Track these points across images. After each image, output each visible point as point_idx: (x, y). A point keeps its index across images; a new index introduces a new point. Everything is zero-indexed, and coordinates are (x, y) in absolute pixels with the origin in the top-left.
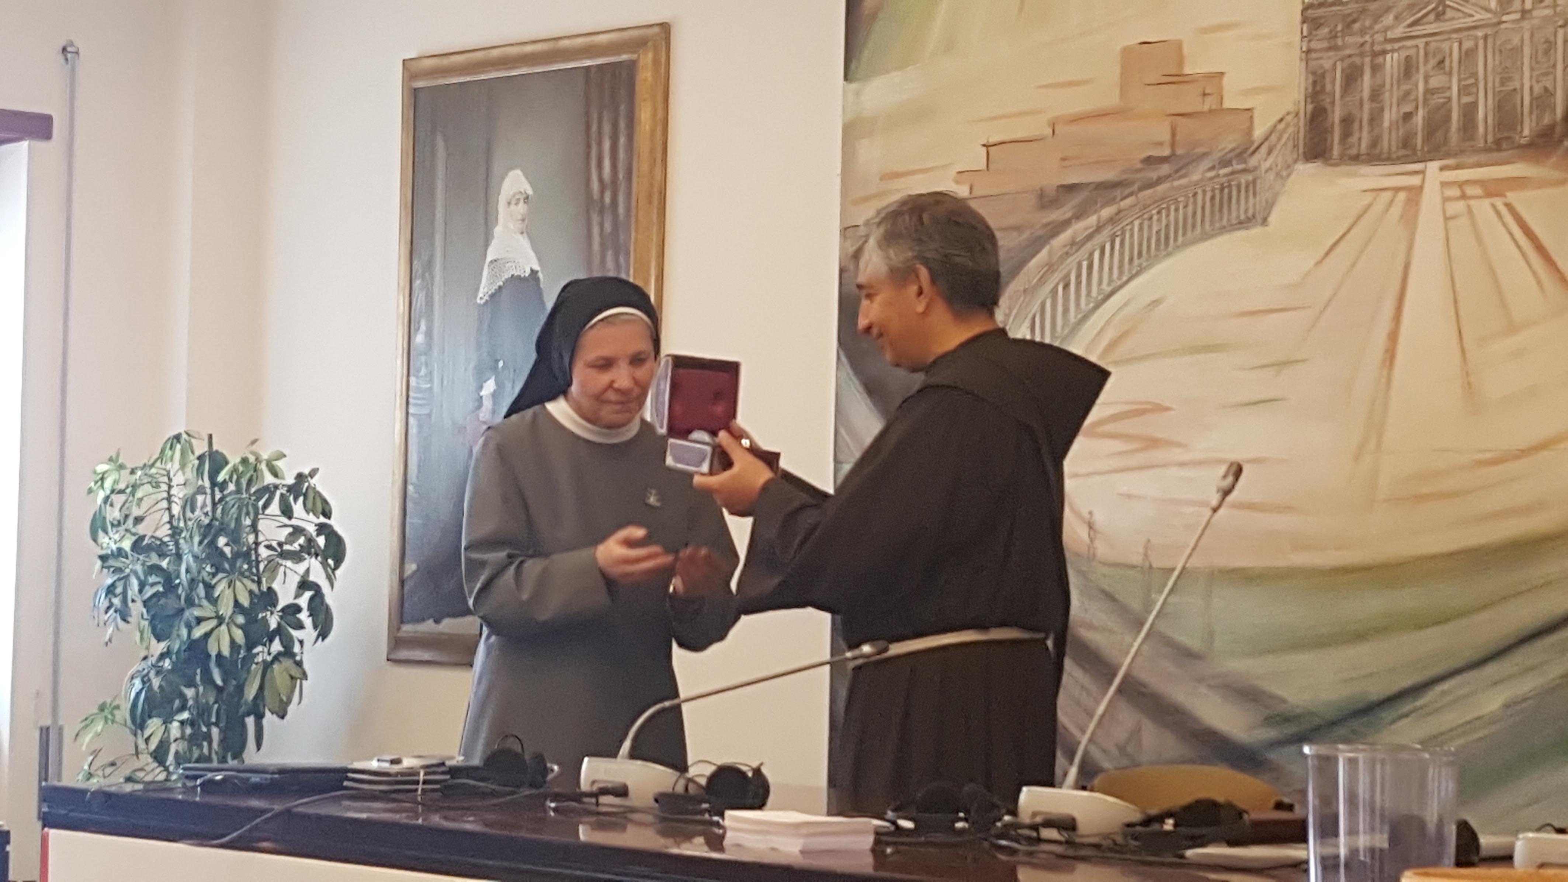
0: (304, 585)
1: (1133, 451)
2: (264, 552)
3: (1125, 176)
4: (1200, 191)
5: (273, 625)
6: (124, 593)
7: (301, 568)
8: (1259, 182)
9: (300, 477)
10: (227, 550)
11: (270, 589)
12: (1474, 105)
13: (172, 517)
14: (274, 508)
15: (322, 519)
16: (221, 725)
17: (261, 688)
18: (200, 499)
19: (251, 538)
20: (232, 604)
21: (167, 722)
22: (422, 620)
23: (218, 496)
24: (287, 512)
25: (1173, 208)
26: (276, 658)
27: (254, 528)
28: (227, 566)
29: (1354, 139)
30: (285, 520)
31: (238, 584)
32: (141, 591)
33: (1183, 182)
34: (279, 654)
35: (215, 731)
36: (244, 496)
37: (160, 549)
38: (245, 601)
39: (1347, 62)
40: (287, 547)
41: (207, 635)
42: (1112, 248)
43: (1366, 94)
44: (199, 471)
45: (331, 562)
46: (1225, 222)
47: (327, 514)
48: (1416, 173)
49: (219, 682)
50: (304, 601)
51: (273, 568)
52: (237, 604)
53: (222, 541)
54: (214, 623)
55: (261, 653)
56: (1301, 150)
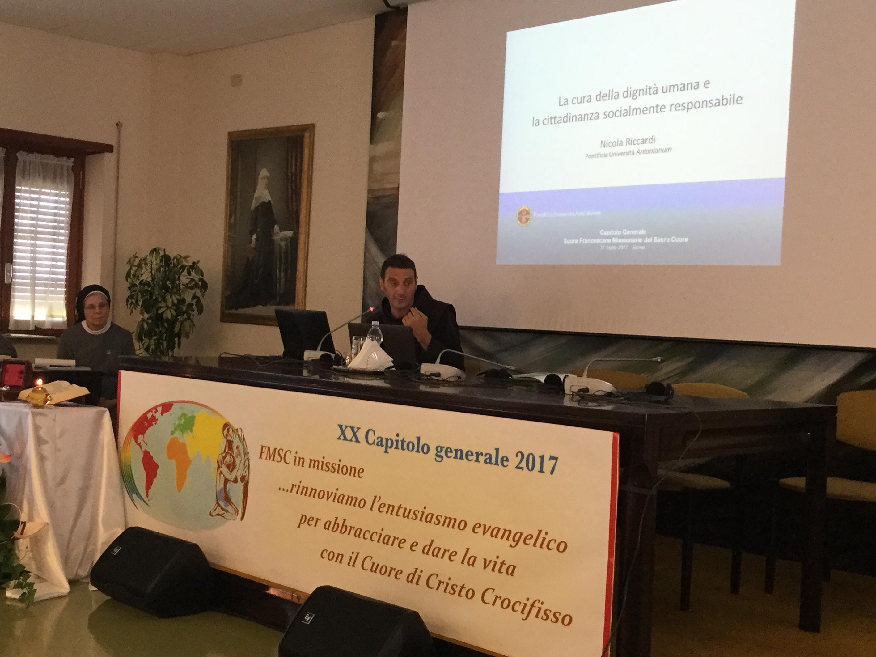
0: (194, 297)
2: (181, 287)
5: (184, 309)
6: (137, 297)
7: (193, 292)
9: (194, 263)
10: (170, 285)
11: (183, 298)
13: (152, 274)
14: (185, 273)
15: (201, 277)
16: (168, 340)
17: (180, 330)
18: (162, 269)
19: (177, 283)
20: (171, 303)
21: (150, 339)
22: (231, 309)
23: (167, 268)
24: (189, 274)
27: (179, 279)
28: (170, 291)
30: (189, 277)
31: (173, 296)
32: (142, 297)
34: (186, 319)
35: (165, 343)
36: (176, 268)
37: (148, 284)
38: (176, 302)
40: (189, 285)
41: (163, 312)
44: (161, 261)
45: (203, 290)
47: (202, 276)
49: (166, 327)
50: (194, 302)
51: (184, 292)
52: (173, 303)
53: (168, 283)
54: (165, 309)
55: (180, 318)
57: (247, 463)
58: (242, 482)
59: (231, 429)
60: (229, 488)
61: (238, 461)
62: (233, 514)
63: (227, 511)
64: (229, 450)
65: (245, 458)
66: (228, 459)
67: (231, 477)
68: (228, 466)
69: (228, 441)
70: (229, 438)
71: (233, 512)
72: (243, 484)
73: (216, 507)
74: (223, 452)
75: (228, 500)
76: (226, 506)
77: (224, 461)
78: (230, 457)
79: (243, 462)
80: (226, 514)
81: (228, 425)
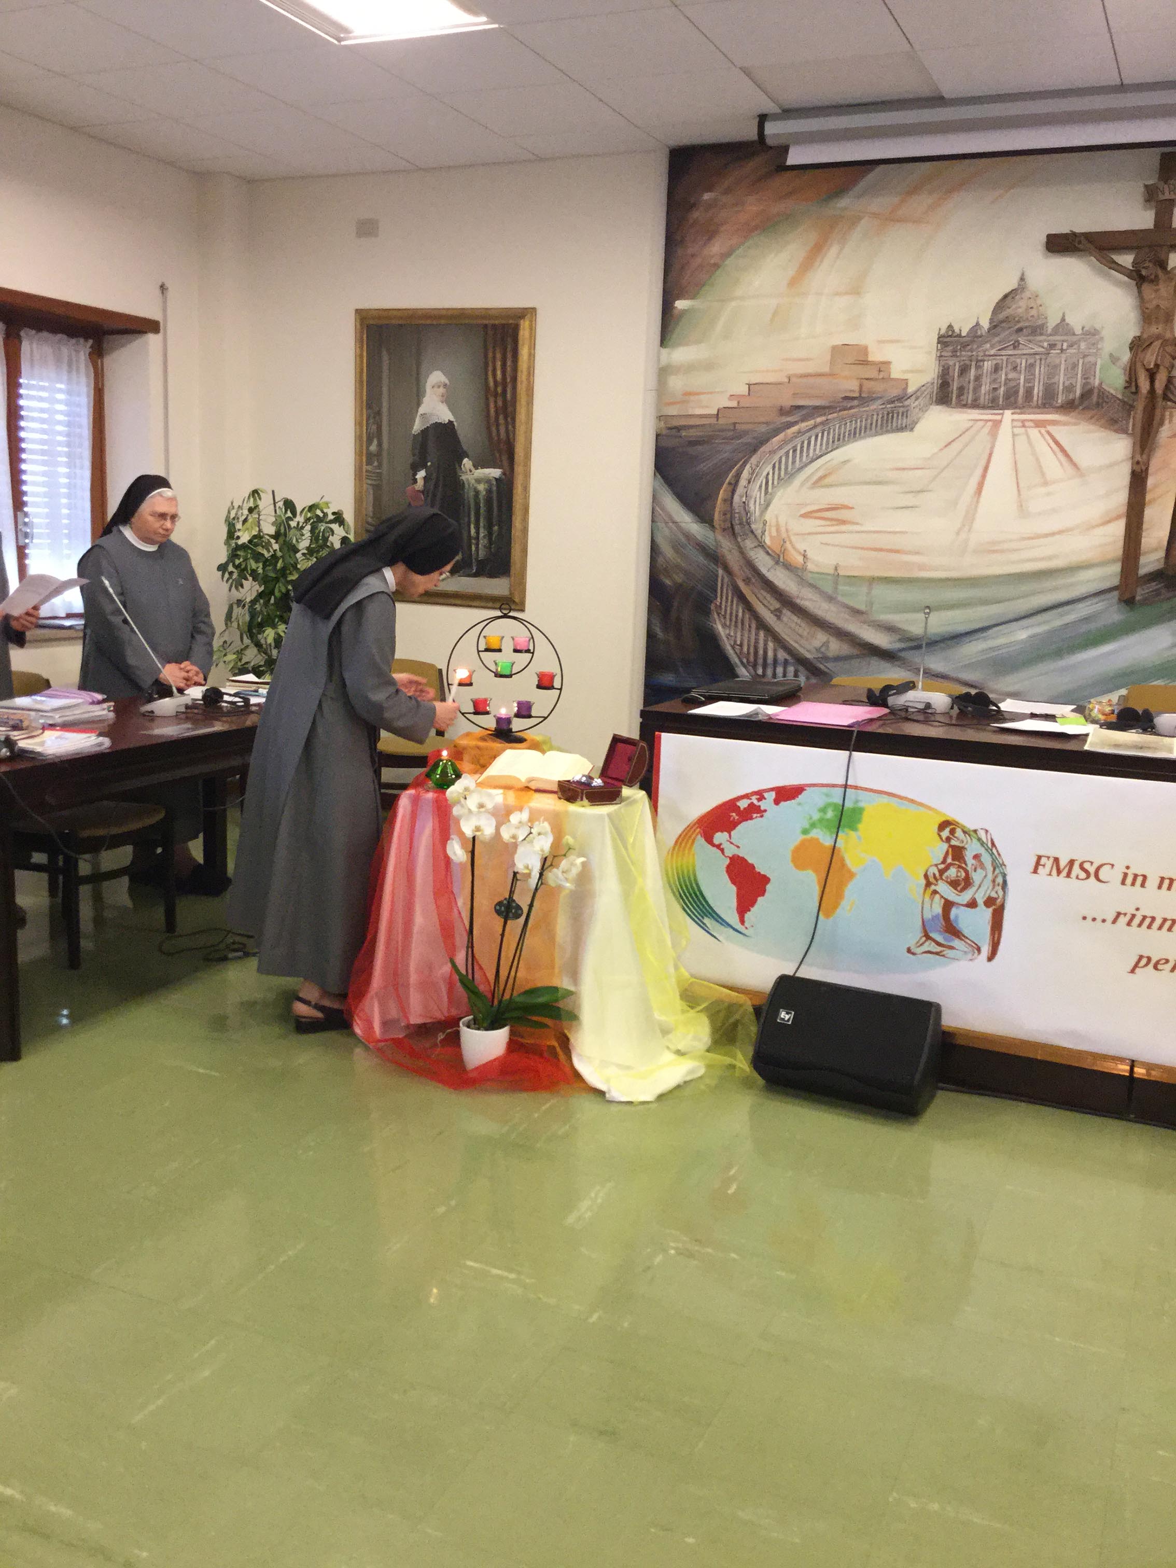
1: (832, 525)
3: (832, 404)
4: (875, 414)
8: (909, 412)
12: (1032, 388)
25: (859, 421)
29: (964, 397)
33: (867, 409)
39: (962, 363)
42: (822, 437)
43: (972, 378)
46: (889, 428)
48: (999, 414)
56: (934, 399)
57: (999, 880)
58: (988, 906)
59: (958, 830)
60: (956, 915)
61: (977, 876)
64: (954, 860)
65: (997, 871)
66: (952, 872)
67: (962, 899)
68: (953, 884)
69: (952, 846)
70: (954, 843)
71: (966, 950)
72: (991, 909)
73: (922, 941)
74: (938, 862)
75: (953, 931)
76: (949, 941)
77: (941, 875)
78: (958, 871)
79: (990, 878)
80: (948, 952)
81: (952, 824)
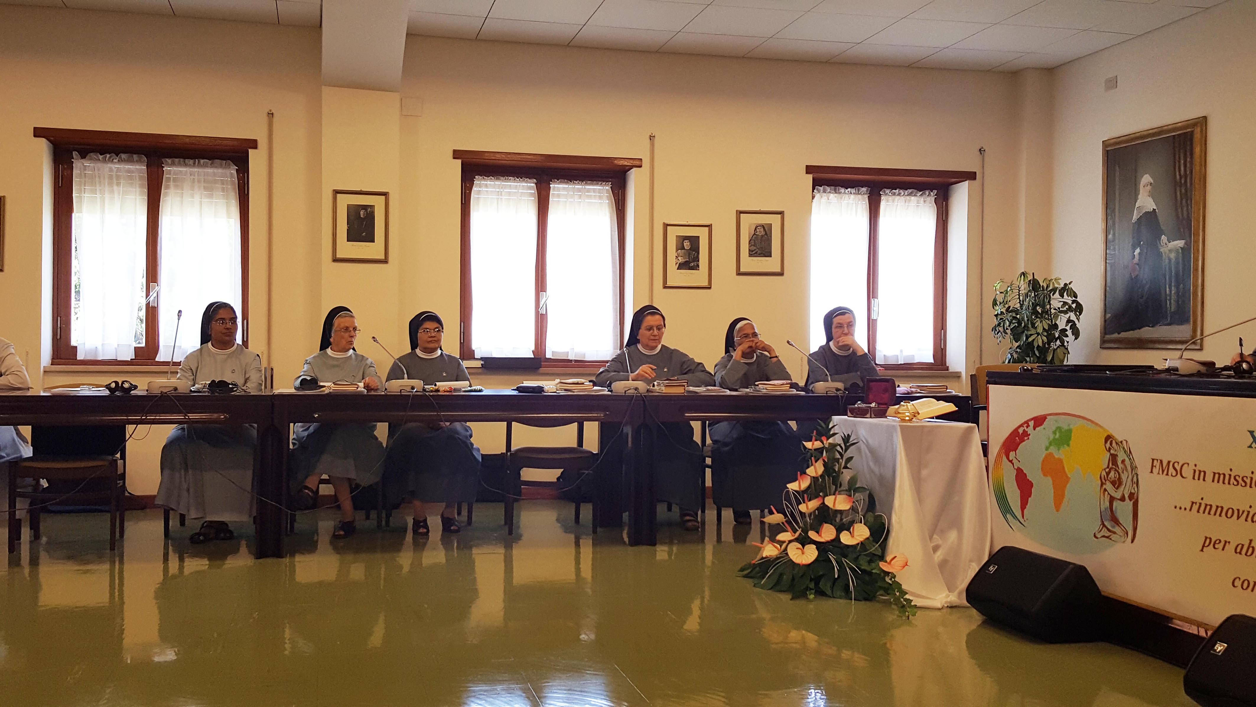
0: (1069, 321)
2: (1053, 311)
5: (1057, 336)
6: (1004, 326)
7: (1067, 316)
9: (1066, 285)
10: (1040, 311)
11: (1055, 323)
13: (1020, 300)
14: (1056, 295)
15: (1074, 299)
18: (1030, 293)
19: (1048, 307)
20: (1042, 329)
22: (1113, 333)
23: (1036, 293)
24: (1062, 296)
26: (1058, 347)
27: (1049, 302)
28: (1039, 316)
30: (1061, 299)
31: (1044, 322)
32: (1010, 326)
34: (1060, 345)
36: (1046, 291)
37: (1016, 311)
38: (1047, 328)
40: (1061, 309)
41: (1034, 340)
44: (1030, 285)
45: (1078, 313)
47: (1076, 297)
49: (1038, 355)
50: (1068, 328)
51: (1056, 317)
52: (1044, 329)
53: (1038, 308)
54: (1036, 335)
55: (1053, 346)
57: (1135, 480)
58: (1130, 500)
59: (1114, 442)
60: (1116, 507)
61: (1124, 477)
62: (1121, 536)
63: (1115, 533)
64: (1112, 465)
65: (1133, 473)
66: (1112, 474)
67: (1118, 495)
68: (1113, 483)
69: (1111, 454)
70: (1112, 452)
71: (1121, 534)
72: (1132, 502)
73: (1101, 528)
74: (1106, 467)
75: (1115, 520)
76: (1113, 527)
77: (1107, 477)
78: (1115, 473)
79: (1130, 477)
80: (1114, 537)
81: (1111, 438)
